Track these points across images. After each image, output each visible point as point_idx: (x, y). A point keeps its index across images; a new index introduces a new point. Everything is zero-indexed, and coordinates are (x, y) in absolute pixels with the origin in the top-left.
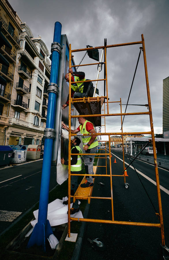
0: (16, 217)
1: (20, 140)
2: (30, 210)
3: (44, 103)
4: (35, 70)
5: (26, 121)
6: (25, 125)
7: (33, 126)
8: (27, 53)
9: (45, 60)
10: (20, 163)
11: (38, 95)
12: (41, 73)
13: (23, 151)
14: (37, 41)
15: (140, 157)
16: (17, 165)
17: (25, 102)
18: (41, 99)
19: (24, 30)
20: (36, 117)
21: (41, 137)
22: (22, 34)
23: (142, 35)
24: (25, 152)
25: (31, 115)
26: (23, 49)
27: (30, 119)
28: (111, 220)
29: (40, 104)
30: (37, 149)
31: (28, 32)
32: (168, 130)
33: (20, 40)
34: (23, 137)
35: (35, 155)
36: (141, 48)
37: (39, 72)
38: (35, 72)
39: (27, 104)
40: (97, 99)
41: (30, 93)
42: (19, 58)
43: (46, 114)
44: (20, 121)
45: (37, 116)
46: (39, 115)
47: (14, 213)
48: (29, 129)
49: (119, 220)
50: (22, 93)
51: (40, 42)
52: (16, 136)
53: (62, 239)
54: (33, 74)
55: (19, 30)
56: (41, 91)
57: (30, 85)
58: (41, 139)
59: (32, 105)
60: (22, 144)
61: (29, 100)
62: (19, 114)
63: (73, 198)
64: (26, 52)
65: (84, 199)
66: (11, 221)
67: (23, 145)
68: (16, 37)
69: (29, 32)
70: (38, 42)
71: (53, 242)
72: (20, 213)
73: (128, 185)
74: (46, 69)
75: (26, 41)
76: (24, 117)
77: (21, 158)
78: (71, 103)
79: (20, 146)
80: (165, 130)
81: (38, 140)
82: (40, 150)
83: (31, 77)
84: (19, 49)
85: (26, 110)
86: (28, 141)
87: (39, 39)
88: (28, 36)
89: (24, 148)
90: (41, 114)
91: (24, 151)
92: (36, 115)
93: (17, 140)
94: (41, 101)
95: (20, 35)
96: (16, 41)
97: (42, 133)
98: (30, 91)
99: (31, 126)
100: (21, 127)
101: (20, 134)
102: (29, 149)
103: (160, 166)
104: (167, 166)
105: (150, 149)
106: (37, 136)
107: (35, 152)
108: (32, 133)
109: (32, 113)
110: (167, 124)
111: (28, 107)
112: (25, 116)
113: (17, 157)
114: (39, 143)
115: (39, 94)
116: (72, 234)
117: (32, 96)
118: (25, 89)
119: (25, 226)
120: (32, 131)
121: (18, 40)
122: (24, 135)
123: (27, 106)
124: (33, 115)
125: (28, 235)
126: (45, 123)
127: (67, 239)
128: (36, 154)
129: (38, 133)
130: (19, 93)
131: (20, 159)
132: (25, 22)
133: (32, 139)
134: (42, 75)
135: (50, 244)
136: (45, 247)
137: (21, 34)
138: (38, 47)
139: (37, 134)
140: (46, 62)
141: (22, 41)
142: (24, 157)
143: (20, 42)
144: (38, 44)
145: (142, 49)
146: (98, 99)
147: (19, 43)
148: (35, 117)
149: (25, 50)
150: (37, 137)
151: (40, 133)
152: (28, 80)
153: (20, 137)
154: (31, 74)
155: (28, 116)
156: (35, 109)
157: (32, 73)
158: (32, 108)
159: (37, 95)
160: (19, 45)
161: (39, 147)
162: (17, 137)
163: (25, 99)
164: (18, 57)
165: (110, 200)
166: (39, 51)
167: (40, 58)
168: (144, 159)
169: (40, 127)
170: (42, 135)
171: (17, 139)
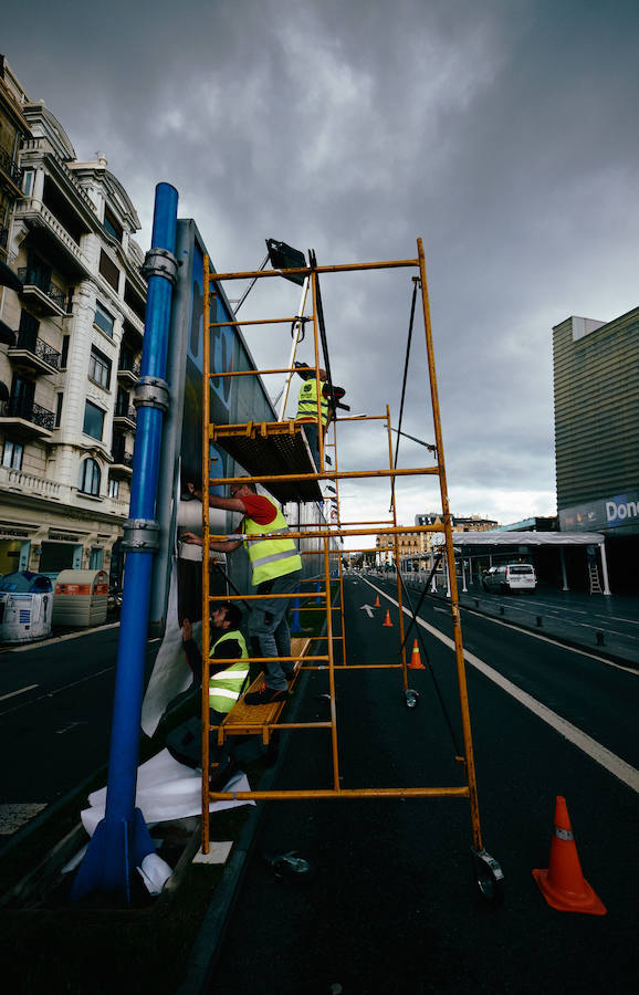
0: (25, 819)
1: (25, 552)
2: (75, 791)
3: (121, 408)
4: (86, 286)
5: (49, 477)
6: (47, 493)
7: (79, 496)
8: (54, 218)
9: (123, 246)
10: (28, 643)
11: (97, 378)
12: (107, 296)
13: (39, 597)
14: (92, 173)
15: (477, 602)
16: (17, 650)
17: (42, 404)
18: (109, 394)
19: (37, 131)
20: (90, 463)
21: (110, 539)
22: (31, 145)
23: (419, 242)
24: (46, 599)
25: (68, 454)
26: (38, 205)
27: (65, 471)
28: (332, 788)
29: (104, 412)
30: (95, 587)
31: (57, 139)
32: (572, 502)
33: (23, 169)
34: (36, 540)
35: (88, 608)
36: (415, 279)
37: (102, 290)
38: (85, 291)
39: (54, 411)
40: (288, 428)
41: (64, 371)
42: (18, 238)
43: (129, 448)
44: (23, 478)
45: (92, 459)
46: (101, 454)
47: (18, 807)
48: (58, 510)
49: (353, 788)
50: (34, 370)
51: (102, 178)
52: (7, 537)
53: (182, 859)
54: (75, 299)
55: (17, 129)
56: (109, 362)
57: (66, 339)
58: (108, 547)
59: (72, 416)
60: (34, 568)
61: (61, 396)
62: (20, 451)
63: (216, 732)
64: (50, 214)
65: (251, 733)
66: (11, 832)
67: (36, 572)
68: (8, 157)
69: (61, 137)
70: (95, 179)
71: (156, 874)
72: (42, 807)
73: (414, 695)
74: (127, 281)
75: (48, 174)
76: (40, 464)
77: (30, 624)
78: (210, 441)
79: (28, 575)
80: (565, 504)
81: (96, 551)
82: (104, 587)
83: (70, 310)
84: (21, 203)
85: (49, 436)
86: (58, 555)
87: (102, 167)
88: (57, 153)
89: (42, 585)
90: (108, 450)
91: (44, 595)
92: (87, 455)
93: (11, 554)
94: (108, 402)
95: (22, 148)
96: (8, 173)
97: (112, 524)
98: (64, 364)
99: (67, 498)
100: (27, 504)
101: (23, 531)
102: (63, 588)
103: (539, 628)
104: (562, 630)
105: (513, 572)
106: (94, 535)
107: (87, 599)
108: (73, 524)
109: (73, 446)
110: (571, 481)
111: (58, 424)
112: (44, 458)
113: (14, 620)
114: (102, 561)
115: (101, 375)
116: (214, 845)
117: (75, 383)
118: (46, 357)
119: (63, 837)
120: (73, 517)
121: (16, 168)
122: (42, 534)
123: (53, 420)
124: (78, 453)
125: (71, 867)
126: (124, 485)
127: (199, 858)
128: (92, 606)
129: (95, 525)
130: (22, 370)
131: (27, 628)
132: (42, 101)
133: (73, 548)
134: (113, 304)
135: (146, 881)
136: (128, 891)
137: (26, 145)
138: (96, 198)
139: (94, 529)
140: (126, 253)
141: (33, 173)
142: (42, 619)
143: (22, 175)
144: (95, 184)
145: (419, 280)
146: (292, 428)
147: (18, 179)
148: (86, 461)
149: (46, 209)
150: (93, 539)
151: (103, 522)
152: (58, 320)
153: (24, 542)
154: (71, 299)
155: (58, 458)
156: (87, 430)
157: (71, 293)
158: (71, 429)
159: (92, 380)
160: (20, 188)
161: (101, 578)
162: (10, 540)
163: (45, 394)
164: (16, 234)
165: (330, 729)
166: (100, 214)
167: (104, 239)
168: (490, 606)
169: (106, 500)
170: (115, 533)
171: (13, 547)
